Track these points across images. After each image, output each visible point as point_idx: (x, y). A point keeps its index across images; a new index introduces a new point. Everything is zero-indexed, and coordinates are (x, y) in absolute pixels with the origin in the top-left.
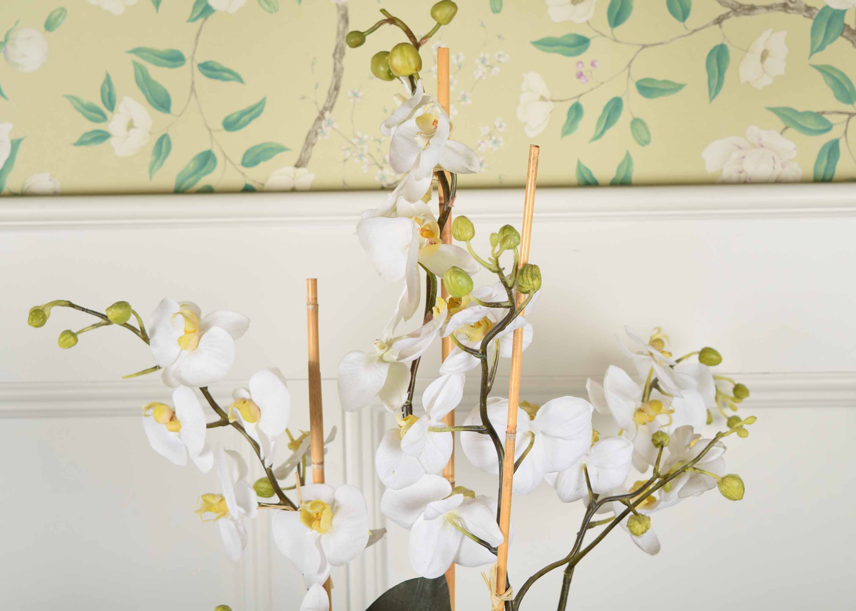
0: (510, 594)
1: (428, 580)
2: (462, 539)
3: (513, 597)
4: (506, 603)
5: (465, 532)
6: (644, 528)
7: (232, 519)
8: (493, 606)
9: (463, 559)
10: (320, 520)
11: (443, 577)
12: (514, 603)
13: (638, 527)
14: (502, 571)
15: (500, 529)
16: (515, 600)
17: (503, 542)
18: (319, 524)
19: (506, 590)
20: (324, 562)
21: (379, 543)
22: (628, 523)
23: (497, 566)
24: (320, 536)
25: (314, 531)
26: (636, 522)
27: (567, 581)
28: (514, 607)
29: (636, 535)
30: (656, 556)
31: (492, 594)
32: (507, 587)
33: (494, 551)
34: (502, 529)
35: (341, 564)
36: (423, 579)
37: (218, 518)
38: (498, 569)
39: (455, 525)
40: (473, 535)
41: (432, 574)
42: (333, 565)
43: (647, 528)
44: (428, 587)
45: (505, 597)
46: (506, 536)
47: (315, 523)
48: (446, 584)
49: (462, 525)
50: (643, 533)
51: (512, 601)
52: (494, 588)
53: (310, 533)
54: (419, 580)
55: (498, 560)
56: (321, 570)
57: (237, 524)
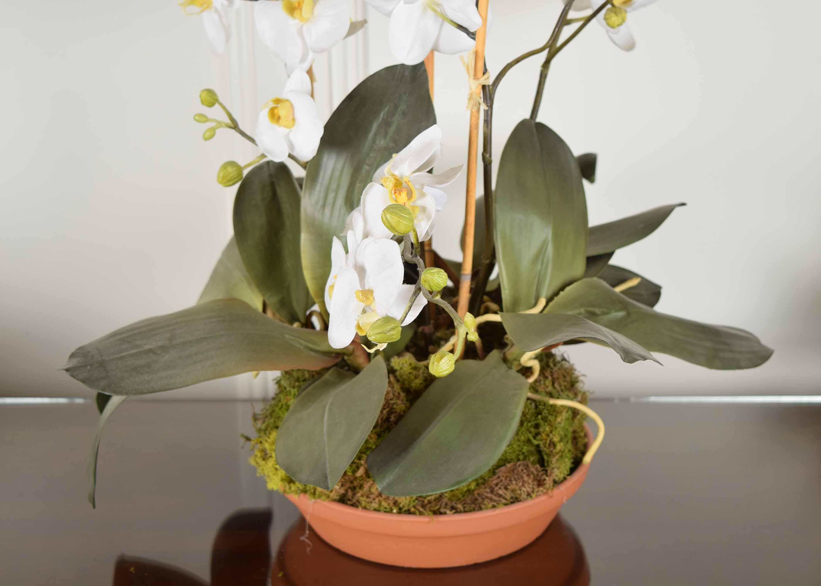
0: (488, 78)
1: (408, 66)
2: (441, 26)
3: (490, 82)
4: (484, 87)
5: (445, 18)
6: (620, 20)
7: (217, 11)
8: (471, 89)
9: (442, 47)
10: (301, 9)
11: (422, 64)
12: (491, 88)
13: (615, 19)
14: (480, 55)
15: (479, 13)
16: (492, 85)
17: (481, 26)
18: (301, 12)
19: (484, 74)
20: (306, 50)
21: (360, 33)
22: (605, 15)
23: (475, 50)
24: (302, 26)
25: (296, 21)
26: (613, 15)
27: (544, 75)
28: (491, 91)
29: (613, 27)
30: (632, 53)
31: (469, 77)
32: (485, 71)
33: (472, 35)
34: (480, 13)
35: (322, 51)
36: (402, 65)
37: (202, 12)
38: (476, 54)
39: (435, 11)
40: (452, 21)
41: (411, 61)
42: (315, 52)
43: (623, 21)
44: (407, 73)
45: (483, 81)
46: (485, 20)
47: (297, 13)
48: (425, 71)
49: (441, 11)
50: (619, 25)
51: (489, 86)
52: (472, 72)
53: (293, 23)
54: (399, 68)
55: (477, 45)
56: (303, 60)
57: (220, 16)
